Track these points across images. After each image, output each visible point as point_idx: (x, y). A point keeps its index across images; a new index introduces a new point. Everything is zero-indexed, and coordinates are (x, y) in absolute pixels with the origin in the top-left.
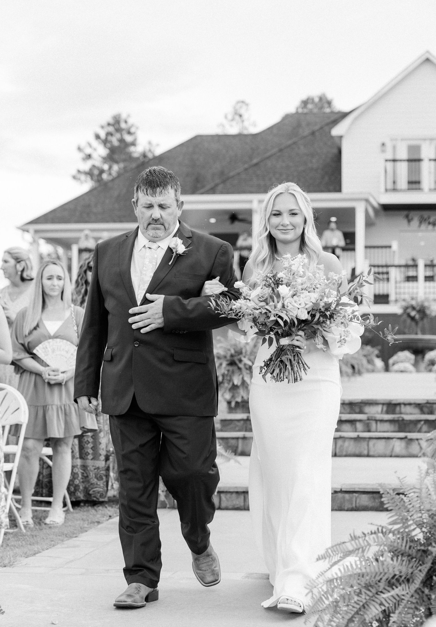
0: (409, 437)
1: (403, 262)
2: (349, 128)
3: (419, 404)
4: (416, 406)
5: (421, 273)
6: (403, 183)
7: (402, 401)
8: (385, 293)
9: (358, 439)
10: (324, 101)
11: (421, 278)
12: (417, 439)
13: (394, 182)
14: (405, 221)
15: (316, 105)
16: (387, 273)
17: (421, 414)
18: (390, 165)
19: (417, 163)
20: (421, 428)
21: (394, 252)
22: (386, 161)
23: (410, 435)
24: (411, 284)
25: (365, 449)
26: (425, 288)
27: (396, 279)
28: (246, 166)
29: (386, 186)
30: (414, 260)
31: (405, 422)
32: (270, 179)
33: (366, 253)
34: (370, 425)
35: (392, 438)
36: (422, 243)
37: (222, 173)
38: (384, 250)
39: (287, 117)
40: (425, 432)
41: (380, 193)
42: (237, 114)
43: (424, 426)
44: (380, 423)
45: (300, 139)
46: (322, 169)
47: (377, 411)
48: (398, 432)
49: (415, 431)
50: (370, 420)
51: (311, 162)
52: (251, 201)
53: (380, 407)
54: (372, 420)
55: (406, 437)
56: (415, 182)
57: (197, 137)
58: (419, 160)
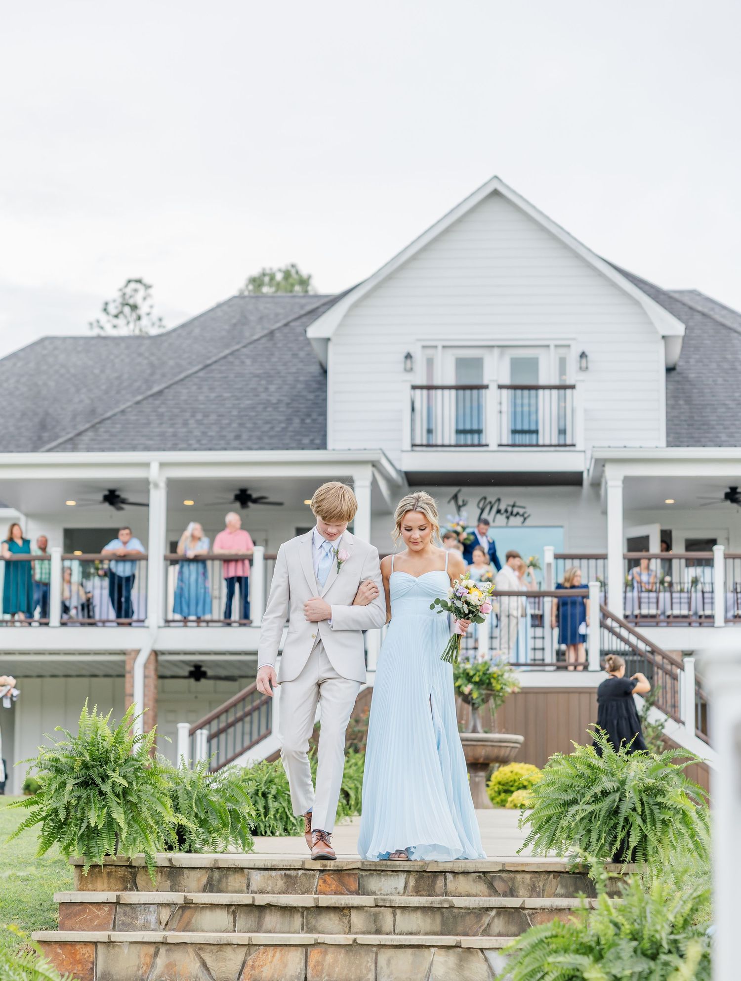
0: (465, 945)
2: (341, 325)
3: (484, 873)
4: (480, 877)
6: (446, 433)
7: (448, 867)
9: (353, 947)
10: (294, 277)
12: (482, 950)
13: (429, 431)
14: (453, 506)
15: (278, 286)
17: (490, 896)
18: (420, 395)
19: (475, 392)
20: (489, 926)
22: (414, 388)
23: (467, 941)
25: (370, 970)
28: (139, 398)
29: (412, 438)
31: (455, 911)
32: (185, 424)
34: (381, 917)
35: (429, 946)
37: (93, 412)
40: (500, 935)
41: (403, 451)
42: (127, 304)
43: (496, 920)
44: (402, 913)
45: (244, 347)
46: (288, 404)
47: (396, 888)
48: (442, 934)
49: (477, 931)
50: (381, 906)
51: (266, 389)
52: (147, 465)
53: (402, 877)
54: (385, 907)
55: (459, 945)
56: (471, 432)
57: (43, 341)
58: (480, 387)
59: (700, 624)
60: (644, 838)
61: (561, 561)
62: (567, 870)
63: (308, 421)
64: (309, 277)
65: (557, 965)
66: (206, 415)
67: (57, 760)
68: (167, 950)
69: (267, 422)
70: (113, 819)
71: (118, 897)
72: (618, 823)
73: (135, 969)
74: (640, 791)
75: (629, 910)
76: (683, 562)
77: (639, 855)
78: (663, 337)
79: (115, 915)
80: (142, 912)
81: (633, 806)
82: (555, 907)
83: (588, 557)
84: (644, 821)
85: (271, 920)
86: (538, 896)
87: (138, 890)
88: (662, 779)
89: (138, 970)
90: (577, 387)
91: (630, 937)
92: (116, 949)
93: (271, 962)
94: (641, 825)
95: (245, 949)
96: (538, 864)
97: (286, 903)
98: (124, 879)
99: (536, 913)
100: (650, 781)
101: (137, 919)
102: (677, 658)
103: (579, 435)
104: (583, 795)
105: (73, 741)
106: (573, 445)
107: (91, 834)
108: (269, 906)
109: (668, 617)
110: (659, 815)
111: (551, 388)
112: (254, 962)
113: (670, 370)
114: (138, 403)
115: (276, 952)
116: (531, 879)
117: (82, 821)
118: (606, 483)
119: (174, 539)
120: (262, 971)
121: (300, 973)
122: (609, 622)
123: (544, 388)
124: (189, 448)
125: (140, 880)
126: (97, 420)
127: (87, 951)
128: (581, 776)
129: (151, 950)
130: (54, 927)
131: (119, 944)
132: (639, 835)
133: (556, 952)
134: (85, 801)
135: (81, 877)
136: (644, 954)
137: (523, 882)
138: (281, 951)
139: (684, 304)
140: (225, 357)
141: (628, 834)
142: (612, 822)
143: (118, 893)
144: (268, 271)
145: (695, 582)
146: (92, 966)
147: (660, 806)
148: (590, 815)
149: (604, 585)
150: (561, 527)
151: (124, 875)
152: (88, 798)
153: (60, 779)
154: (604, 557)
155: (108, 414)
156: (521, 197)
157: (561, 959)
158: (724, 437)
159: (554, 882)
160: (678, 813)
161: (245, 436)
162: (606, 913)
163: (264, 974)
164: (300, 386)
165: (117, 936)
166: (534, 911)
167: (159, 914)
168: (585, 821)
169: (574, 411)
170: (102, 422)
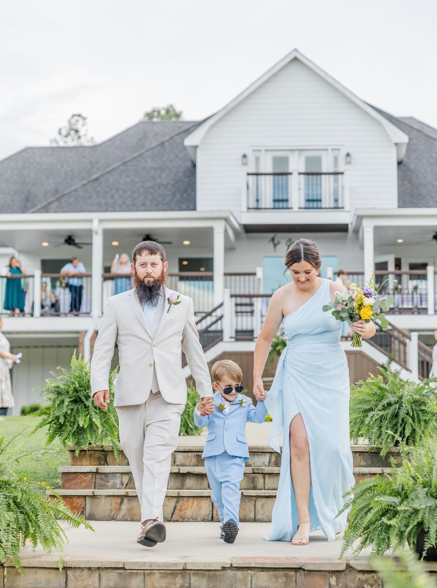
2: (205, 138)
6: (267, 201)
8: (249, 328)
10: (172, 112)
13: (257, 201)
14: (271, 245)
15: (163, 117)
16: (252, 305)
18: (252, 179)
19: (284, 177)
21: (259, 279)
22: (249, 174)
25: (251, 511)
27: (261, 311)
28: (85, 182)
29: (248, 204)
32: (112, 197)
33: (225, 282)
34: (256, 480)
37: (57, 191)
38: (247, 277)
41: (242, 212)
42: (73, 129)
44: (269, 477)
45: (147, 151)
46: (173, 186)
47: (264, 463)
50: (256, 473)
51: (160, 176)
52: (91, 221)
53: (267, 456)
54: (259, 473)
56: (283, 201)
57: (26, 150)
58: (287, 174)
59: (419, 313)
60: (414, 430)
62: (367, 451)
63: (185, 195)
64: (181, 113)
65: (380, 502)
66: (125, 192)
67: (58, 387)
68: (128, 500)
69: (161, 196)
70: (93, 422)
71: (97, 469)
72: (398, 422)
73: (109, 511)
74: (411, 403)
75: (421, 469)
76: (408, 276)
77: (410, 441)
78: (396, 144)
79: (95, 480)
80: (112, 478)
81: (407, 412)
82: (361, 473)
83: (353, 274)
84: (414, 421)
85: (190, 482)
87: (108, 465)
88: (424, 396)
89: (111, 512)
90: (346, 173)
91: (422, 485)
92: (97, 500)
93: (191, 507)
94: (412, 423)
95: (175, 499)
97: (199, 471)
98: (99, 459)
100: (417, 397)
101: (108, 482)
102: (407, 333)
103: (346, 202)
104: (376, 406)
105: (67, 375)
106: (343, 208)
107: (80, 431)
108: (189, 474)
109: (400, 309)
110: (422, 417)
111: (329, 174)
112: (181, 507)
113: (400, 163)
114: (84, 185)
115: (194, 500)
117: (74, 423)
118: (363, 230)
119: (108, 265)
120: (186, 512)
121: (209, 514)
123: (325, 174)
124: (115, 211)
125: (109, 459)
126: (60, 195)
127: (80, 501)
128: (375, 394)
129: (119, 500)
130: (59, 488)
131: (99, 496)
132: (411, 429)
133: (378, 495)
134: (76, 411)
135: (74, 458)
136: (432, 496)
138: (197, 500)
139: (406, 125)
140: (135, 158)
141: (404, 429)
142: (394, 422)
143: (97, 467)
144: (156, 109)
145: (416, 288)
146: (83, 510)
147: (423, 412)
148: (381, 418)
150: (335, 256)
151: (100, 456)
152: (78, 409)
153: (61, 398)
154: (362, 274)
155: (66, 192)
156: (310, 61)
157: (382, 499)
158: (431, 203)
159: (359, 458)
160: (434, 415)
161: (148, 203)
162: (408, 471)
163: (187, 514)
164: (180, 174)
165: (98, 492)
167: (122, 479)
168: (378, 421)
169: (343, 188)
170: (63, 196)
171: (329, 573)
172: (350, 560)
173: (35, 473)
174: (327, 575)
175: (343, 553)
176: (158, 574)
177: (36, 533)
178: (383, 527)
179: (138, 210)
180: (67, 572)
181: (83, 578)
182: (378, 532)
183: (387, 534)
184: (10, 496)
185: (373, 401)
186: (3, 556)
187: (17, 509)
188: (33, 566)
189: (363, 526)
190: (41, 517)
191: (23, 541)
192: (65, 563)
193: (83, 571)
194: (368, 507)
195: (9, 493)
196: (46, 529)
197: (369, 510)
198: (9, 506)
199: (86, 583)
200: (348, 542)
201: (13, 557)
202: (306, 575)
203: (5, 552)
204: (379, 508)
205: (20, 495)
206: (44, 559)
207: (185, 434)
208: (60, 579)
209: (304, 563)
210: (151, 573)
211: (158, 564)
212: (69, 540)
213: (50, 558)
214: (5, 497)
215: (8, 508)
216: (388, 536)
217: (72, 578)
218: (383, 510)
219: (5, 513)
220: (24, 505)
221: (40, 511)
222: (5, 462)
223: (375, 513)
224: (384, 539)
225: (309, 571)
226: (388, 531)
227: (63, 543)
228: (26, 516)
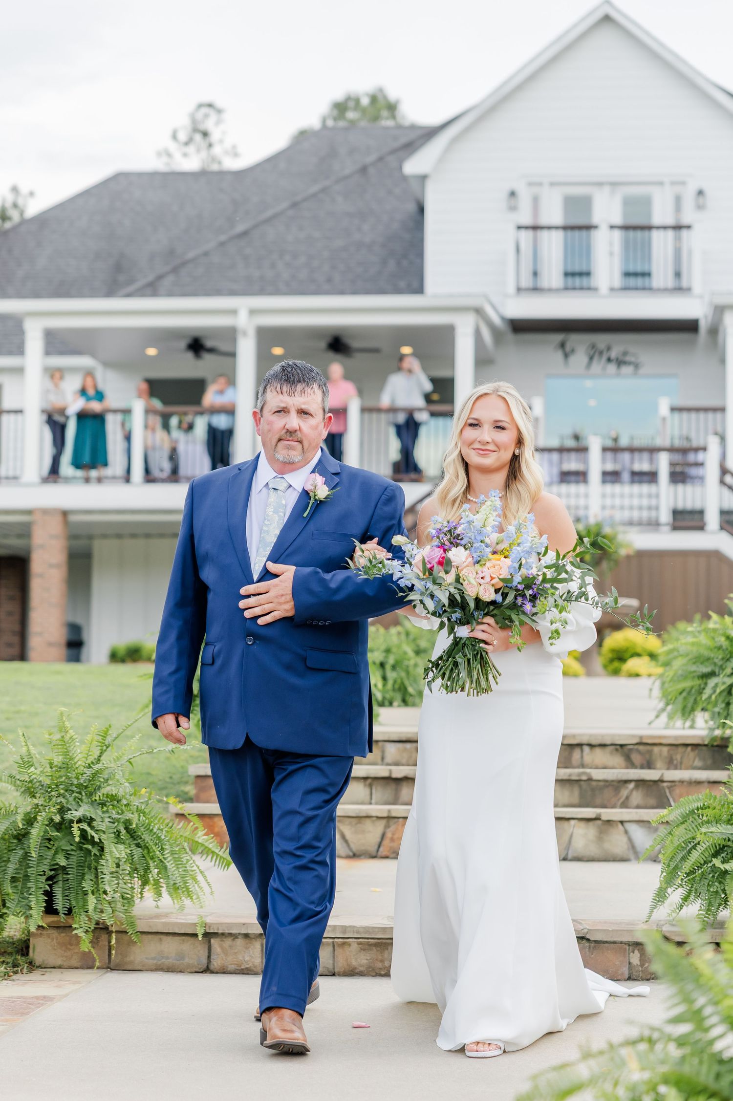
0: (604, 817)
1: (555, 443)
2: (441, 160)
3: (622, 746)
4: (617, 750)
5: (596, 463)
6: (553, 276)
7: (585, 740)
10: (381, 103)
11: (595, 475)
12: (622, 822)
13: (535, 274)
14: (559, 355)
15: (364, 111)
17: (627, 768)
18: (526, 237)
19: (584, 233)
20: (627, 798)
22: (519, 228)
23: (607, 814)
24: (572, 489)
26: (604, 496)
28: (223, 238)
29: (518, 281)
30: (577, 437)
31: (594, 783)
32: (273, 266)
35: (568, 819)
36: (592, 403)
37: (171, 252)
39: (303, 135)
40: (638, 807)
41: (507, 296)
42: (198, 131)
43: (635, 793)
45: (337, 182)
46: (383, 245)
48: (580, 806)
49: (615, 804)
51: (359, 229)
52: (234, 312)
55: (598, 817)
56: (581, 274)
57: (118, 177)
58: (589, 228)
61: (676, 415)
62: (706, 743)
63: (405, 263)
65: (710, 834)
66: (295, 257)
69: (360, 264)
82: (693, 780)
83: (706, 410)
85: (408, 792)
86: (676, 768)
90: (694, 227)
95: (384, 822)
96: (676, 737)
99: (675, 786)
103: (696, 279)
104: (722, 668)
106: (690, 289)
108: (406, 779)
111: (665, 228)
112: (393, 834)
114: (222, 244)
116: (669, 751)
118: (725, 330)
122: (728, 479)
123: (658, 228)
124: (277, 292)
126: (178, 261)
128: (720, 648)
130: (191, 800)
133: (708, 822)
137: (660, 755)
140: (314, 195)
144: (352, 96)
149: (723, 439)
150: (675, 376)
154: (722, 410)
155: (191, 255)
156: (634, 22)
157: (713, 829)
159: (692, 755)
161: (337, 278)
164: (396, 226)
166: (673, 784)
168: (725, 694)
169: (690, 253)
170: (184, 264)
171: (629, 945)
172: (663, 925)
173: (149, 774)
174: (625, 949)
175: (651, 912)
176: (356, 945)
177: (161, 878)
178: (716, 873)
179: (318, 292)
180: (209, 942)
181: (236, 951)
182: (708, 881)
183: (722, 884)
184: (120, 818)
185: (717, 658)
186: (110, 914)
187: (131, 839)
188: (156, 931)
189: (684, 872)
190: (168, 853)
191: (139, 890)
192: (207, 927)
193: (236, 939)
194: (694, 842)
195: (118, 813)
196: (177, 872)
197: (694, 847)
198: (119, 835)
199: (241, 959)
200: (661, 896)
201: (124, 916)
202: (592, 948)
203: (112, 907)
204: (711, 843)
205: (135, 818)
206: (173, 920)
207: (402, 704)
208: (199, 951)
209: (588, 929)
210: (344, 944)
211: (355, 929)
212: (213, 890)
213: (183, 917)
214: (112, 821)
215: (116, 838)
216: (722, 888)
217: (219, 950)
218: (716, 847)
219: (112, 846)
220: (143, 834)
221: (168, 843)
222: (112, 765)
223: (704, 851)
224: (717, 892)
225: (596, 942)
226: (723, 880)
227: (202, 893)
228: (146, 851)
